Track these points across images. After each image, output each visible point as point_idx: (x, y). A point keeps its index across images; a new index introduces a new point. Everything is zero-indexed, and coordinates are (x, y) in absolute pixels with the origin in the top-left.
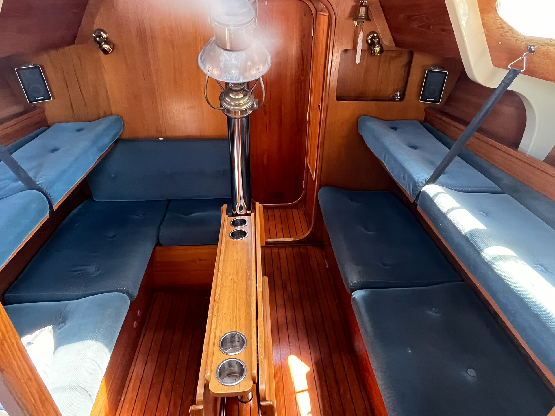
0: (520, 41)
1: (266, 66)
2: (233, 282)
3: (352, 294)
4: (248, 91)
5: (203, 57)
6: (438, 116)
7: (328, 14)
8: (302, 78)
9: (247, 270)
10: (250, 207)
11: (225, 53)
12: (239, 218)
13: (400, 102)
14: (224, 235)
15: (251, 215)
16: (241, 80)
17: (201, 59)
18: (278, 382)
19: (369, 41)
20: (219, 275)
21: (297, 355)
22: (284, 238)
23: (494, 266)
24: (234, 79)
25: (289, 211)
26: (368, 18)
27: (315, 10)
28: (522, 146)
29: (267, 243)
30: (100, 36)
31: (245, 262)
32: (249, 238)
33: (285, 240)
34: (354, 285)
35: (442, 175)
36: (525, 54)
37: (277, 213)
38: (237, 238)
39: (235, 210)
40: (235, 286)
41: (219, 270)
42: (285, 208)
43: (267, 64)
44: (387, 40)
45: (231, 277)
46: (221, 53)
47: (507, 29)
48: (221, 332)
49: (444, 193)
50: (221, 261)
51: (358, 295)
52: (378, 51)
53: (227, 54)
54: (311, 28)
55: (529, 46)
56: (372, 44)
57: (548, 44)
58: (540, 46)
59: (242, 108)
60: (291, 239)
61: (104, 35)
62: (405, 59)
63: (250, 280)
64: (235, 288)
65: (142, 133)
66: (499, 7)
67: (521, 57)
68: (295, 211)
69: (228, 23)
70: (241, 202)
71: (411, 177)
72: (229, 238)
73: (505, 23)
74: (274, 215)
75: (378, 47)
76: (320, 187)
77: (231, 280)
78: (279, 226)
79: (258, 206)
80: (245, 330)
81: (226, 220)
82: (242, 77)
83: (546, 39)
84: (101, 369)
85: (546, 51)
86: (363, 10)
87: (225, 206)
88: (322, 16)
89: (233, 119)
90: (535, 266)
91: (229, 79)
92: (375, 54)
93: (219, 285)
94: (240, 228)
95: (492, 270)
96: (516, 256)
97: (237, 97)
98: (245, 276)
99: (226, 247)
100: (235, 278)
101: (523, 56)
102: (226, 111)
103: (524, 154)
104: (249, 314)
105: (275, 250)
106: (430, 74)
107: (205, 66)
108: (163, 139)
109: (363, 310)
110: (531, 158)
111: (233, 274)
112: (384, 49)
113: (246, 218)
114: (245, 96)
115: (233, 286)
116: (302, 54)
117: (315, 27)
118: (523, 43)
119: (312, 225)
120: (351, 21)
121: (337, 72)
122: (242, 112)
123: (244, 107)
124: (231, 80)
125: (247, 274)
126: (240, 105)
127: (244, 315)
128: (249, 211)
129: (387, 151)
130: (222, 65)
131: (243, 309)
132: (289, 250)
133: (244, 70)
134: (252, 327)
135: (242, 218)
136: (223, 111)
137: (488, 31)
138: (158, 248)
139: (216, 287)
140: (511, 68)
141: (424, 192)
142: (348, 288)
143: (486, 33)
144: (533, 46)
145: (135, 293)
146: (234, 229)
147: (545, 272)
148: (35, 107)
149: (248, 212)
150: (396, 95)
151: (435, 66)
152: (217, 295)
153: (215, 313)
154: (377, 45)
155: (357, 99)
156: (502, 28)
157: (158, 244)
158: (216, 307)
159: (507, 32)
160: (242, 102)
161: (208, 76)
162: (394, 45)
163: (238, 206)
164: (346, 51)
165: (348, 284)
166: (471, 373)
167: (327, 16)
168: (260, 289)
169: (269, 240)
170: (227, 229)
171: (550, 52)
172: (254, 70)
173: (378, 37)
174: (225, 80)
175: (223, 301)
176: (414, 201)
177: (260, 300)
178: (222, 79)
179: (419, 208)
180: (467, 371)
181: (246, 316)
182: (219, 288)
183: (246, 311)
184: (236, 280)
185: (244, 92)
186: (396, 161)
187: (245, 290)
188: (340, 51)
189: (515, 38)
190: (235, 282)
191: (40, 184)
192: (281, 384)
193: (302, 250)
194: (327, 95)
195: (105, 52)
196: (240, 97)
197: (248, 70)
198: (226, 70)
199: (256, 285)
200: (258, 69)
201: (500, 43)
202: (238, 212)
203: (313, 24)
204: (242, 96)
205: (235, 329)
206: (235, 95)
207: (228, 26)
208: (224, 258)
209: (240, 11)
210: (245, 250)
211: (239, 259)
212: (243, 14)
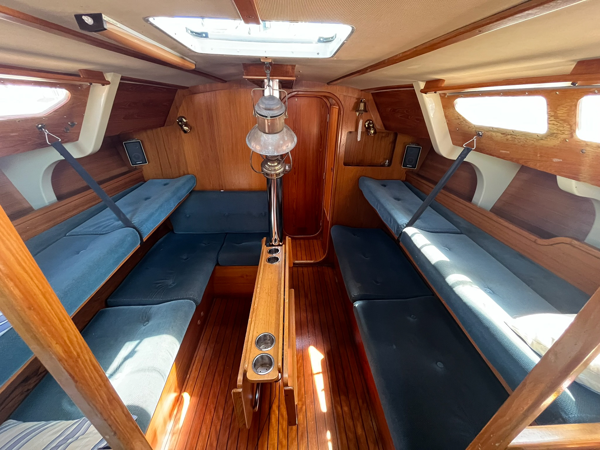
0: (471, 128)
1: (293, 144)
2: (267, 295)
3: (354, 304)
4: (281, 161)
5: (249, 138)
6: (415, 177)
7: (338, 107)
8: (321, 150)
9: (278, 286)
10: (282, 239)
11: (264, 135)
12: (274, 247)
13: (388, 168)
14: (263, 260)
15: (282, 246)
16: (275, 154)
17: (248, 138)
18: (300, 367)
19: (367, 126)
20: (258, 289)
21: (314, 346)
22: (307, 260)
23: (454, 289)
24: (271, 153)
25: (311, 241)
26: (365, 110)
27: (330, 104)
28: (474, 200)
29: (294, 264)
30: (181, 121)
31: (277, 280)
32: (280, 262)
33: (308, 262)
34: (355, 297)
35: (418, 221)
36: (475, 137)
37: (302, 242)
38: (272, 263)
39: (271, 242)
40: (269, 298)
41: (258, 286)
42: (308, 239)
44: (379, 125)
45: (266, 291)
46: (262, 135)
47: (462, 120)
48: (257, 332)
49: (419, 233)
50: (260, 279)
51: (357, 304)
52: (373, 133)
53: (266, 136)
54: (327, 116)
55: (478, 131)
56: (369, 128)
57: (491, 131)
58: (486, 132)
59: (277, 172)
60: (312, 262)
61: (184, 120)
62: (391, 137)
63: (280, 294)
64: (269, 300)
65: (209, 187)
66: (456, 105)
67: (472, 140)
68: (315, 241)
69: (267, 115)
70: (275, 236)
71: (395, 222)
72: (266, 262)
73: (460, 116)
74: (300, 244)
75: (372, 130)
76: (332, 225)
77: (266, 293)
78: (303, 252)
79: (288, 239)
80: (275, 332)
81: (265, 249)
82: (276, 152)
83: (490, 127)
84: (172, 357)
85: (490, 135)
86: (362, 105)
87: (265, 239)
88: (334, 109)
89: (270, 180)
90: (485, 289)
91: (267, 153)
92: (370, 134)
94: (274, 255)
95: (454, 292)
96: (471, 281)
97: (273, 165)
98: (276, 291)
99: (264, 269)
100: (269, 292)
101: (474, 138)
102: (265, 174)
103: (476, 205)
104: (278, 319)
105: (300, 269)
106: (408, 148)
107: (250, 144)
108: (223, 191)
109: (361, 316)
110: (480, 208)
111: (268, 289)
112: (377, 131)
113: (279, 248)
114: (279, 164)
115: (267, 298)
116: (321, 133)
117: (330, 115)
118: (474, 130)
119: (327, 252)
120: (354, 112)
121: (344, 147)
122: (277, 175)
123: (278, 172)
124: (268, 153)
125: (278, 289)
126: (275, 170)
127: (275, 320)
129: (379, 201)
130: (262, 143)
131: (274, 316)
132: (310, 269)
133: (278, 147)
134: (280, 330)
135: (276, 248)
136: (264, 174)
137: (449, 121)
138: (217, 267)
139: (255, 299)
140: (465, 147)
141: (405, 232)
142: (351, 298)
143: (448, 122)
144: (481, 132)
145: (199, 300)
146: (270, 256)
147: (493, 294)
148: (136, 169)
149: (280, 243)
150: (386, 162)
151: (413, 143)
152: (256, 305)
153: (254, 319)
154: (372, 129)
155: (358, 165)
156: (459, 119)
157: (218, 264)
158: (254, 314)
159: (462, 122)
160: (276, 168)
161: (253, 151)
162: (384, 129)
163: (273, 239)
164: (350, 132)
165: (351, 296)
166: (440, 365)
168: (287, 300)
169: (296, 262)
170: (265, 256)
171: (493, 136)
172: (285, 147)
173: (372, 123)
174: (264, 153)
175: (259, 310)
176: (398, 238)
177: (286, 309)
178: (262, 153)
179: (401, 244)
180: (436, 364)
181: (276, 321)
182: (258, 299)
183: (276, 317)
184: (269, 294)
185: (278, 161)
186: (385, 209)
187: (276, 301)
188: (347, 132)
189: (467, 126)
190: (269, 295)
191: (134, 223)
192: (302, 368)
194: (337, 162)
195: (185, 132)
196: (275, 165)
197: (280, 147)
198: (265, 146)
199: (284, 297)
200: (287, 146)
201: (457, 129)
202: (273, 244)
203: (328, 114)
204: (276, 164)
205: (267, 330)
206: (272, 163)
207: (266, 117)
208: (262, 277)
209: (275, 107)
210: (277, 272)
211: (273, 278)
212: (277, 109)
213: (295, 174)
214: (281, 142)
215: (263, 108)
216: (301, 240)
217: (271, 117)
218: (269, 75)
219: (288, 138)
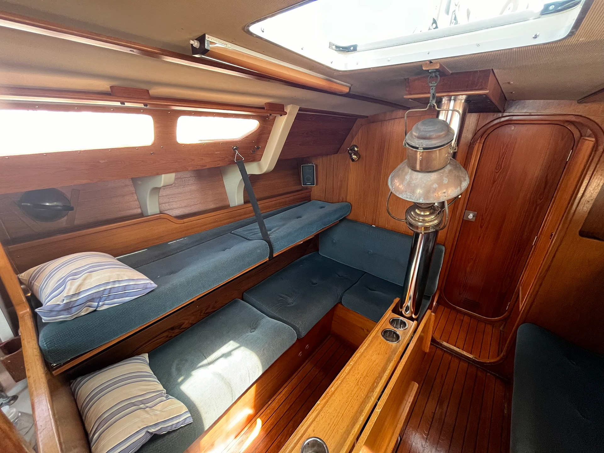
1: (457, 190)
2: (356, 383)
5: (393, 174)
7: (594, 139)
9: (376, 379)
12: (401, 318)
14: (378, 329)
15: (413, 321)
16: (421, 200)
22: (463, 350)
25: (482, 324)
27: (579, 135)
30: (352, 149)
32: (399, 346)
33: (462, 353)
38: (387, 339)
39: (401, 308)
40: (356, 390)
43: (459, 189)
45: (357, 377)
46: (410, 173)
48: (314, 431)
53: (414, 174)
54: (567, 153)
60: (471, 356)
61: (356, 149)
64: (354, 393)
65: (362, 219)
68: (489, 328)
69: (418, 146)
70: (409, 302)
72: (379, 335)
76: (523, 321)
77: (355, 379)
79: (429, 314)
80: (334, 449)
81: (389, 314)
82: (422, 198)
87: (397, 300)
88: (586, 142)
91: (409, 197)
93: (341, 379)
94: (396, 330)
97: (422, 213)
98: (371, 385)
99: (372, 341)
100: (360, 381)
102: (409, 224)
104: (348, 432)
105: (448, 357)
107: (391, 182)
108: (375, 226)
111: (362, 375)
113: (408, 322)
114: (431, 214)
115: (353, 388)
117: (574, 152)
119: (502, 354)
122: (426, 228)
123: (427, 224)
125: (373, 384)
126: (424, 221)
127: (344, 430)
128: (415, 315)
130: (405, 183)
131: (347, 421)
132: (464, 365)
133: (428, 191)
135: (405, 320)
139: (337, 380)
145: (303, 334)
146: (390, 327)
148: (307, 188)
149: (413, 316)
152: (333, 389)
157: (340, 303)
158: (326, 400)
160: (427, 219)
161: (391, 192)
163: (405, 305)
167: (593, 141)
168: (379, 409)
170: (384, 325)
172: (440, 193)
175: (335, 398)
177: (370, 424)
181: (344, 433)
182: (340, 382)
183: (348, 426)
184: (360, 383)
185: (429, 210)
187: (361, 400)
190: (358, 385)
191: (271, 238)
193: (479, 373)
195: (353, 160)
196: (426, 214)
197: (434, 191)
199: (377, 402)
200: (445, 192)
202: (403, 312)
203: (572, 149)
204: (428, 213)
205: (325, 439)
206: (421, 211)
207: (417, 148)
208: (363, 352)
209: (434, 134)
210: (387, 356)
211: (377, 362)
212: (438, 137)
213: (481, 227)
214: (435, 186)
215: (415, 136)
216: (466, 316)
217: (424, 149)
218: (434, 88)
219: (448, 181)
